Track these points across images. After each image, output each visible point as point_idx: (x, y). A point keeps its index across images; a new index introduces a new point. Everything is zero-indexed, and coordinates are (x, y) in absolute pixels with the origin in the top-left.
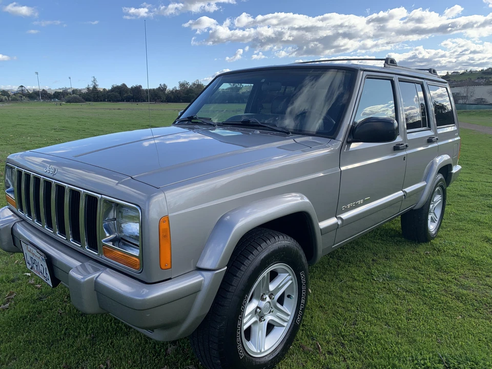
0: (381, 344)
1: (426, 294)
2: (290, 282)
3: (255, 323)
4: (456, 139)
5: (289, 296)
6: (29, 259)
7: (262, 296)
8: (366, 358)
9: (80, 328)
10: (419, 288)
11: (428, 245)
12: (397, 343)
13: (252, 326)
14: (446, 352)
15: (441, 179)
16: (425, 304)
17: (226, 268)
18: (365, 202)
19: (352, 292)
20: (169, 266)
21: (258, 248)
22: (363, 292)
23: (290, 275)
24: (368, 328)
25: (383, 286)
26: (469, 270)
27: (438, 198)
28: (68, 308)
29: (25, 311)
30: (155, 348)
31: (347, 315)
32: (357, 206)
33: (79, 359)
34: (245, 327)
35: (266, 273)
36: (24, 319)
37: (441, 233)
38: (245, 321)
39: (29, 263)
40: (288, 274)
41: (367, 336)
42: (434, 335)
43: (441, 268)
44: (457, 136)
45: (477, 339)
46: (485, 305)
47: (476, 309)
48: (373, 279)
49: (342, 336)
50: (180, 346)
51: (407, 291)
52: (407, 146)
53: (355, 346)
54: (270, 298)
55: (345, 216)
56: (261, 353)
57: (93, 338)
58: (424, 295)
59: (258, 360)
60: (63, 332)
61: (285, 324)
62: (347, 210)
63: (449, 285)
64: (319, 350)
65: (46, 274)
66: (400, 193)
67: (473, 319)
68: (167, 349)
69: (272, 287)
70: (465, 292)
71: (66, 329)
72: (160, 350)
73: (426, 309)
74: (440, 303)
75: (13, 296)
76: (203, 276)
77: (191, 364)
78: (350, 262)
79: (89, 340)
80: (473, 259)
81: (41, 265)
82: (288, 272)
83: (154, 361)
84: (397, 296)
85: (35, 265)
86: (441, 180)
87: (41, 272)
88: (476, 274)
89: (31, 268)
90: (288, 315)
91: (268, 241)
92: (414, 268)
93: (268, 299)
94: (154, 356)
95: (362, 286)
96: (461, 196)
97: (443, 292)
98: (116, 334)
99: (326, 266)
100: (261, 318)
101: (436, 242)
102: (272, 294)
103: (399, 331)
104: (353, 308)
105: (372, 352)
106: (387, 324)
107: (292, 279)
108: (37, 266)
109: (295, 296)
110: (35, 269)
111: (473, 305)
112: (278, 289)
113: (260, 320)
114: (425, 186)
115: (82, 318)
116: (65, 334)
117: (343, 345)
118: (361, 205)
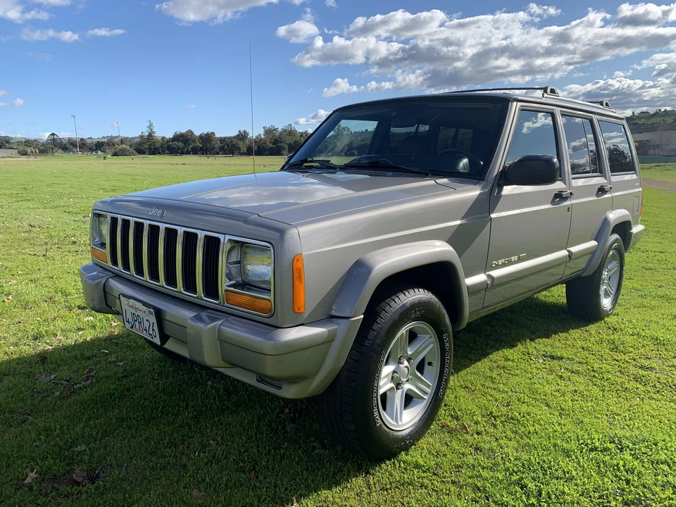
0: (541, 425)
1: (597, 375)
2: (432, 346)
3: (391, 389)
4: (636, 190)
5: (430, 364)
6: (129, 316)
7: (400, 359)
8: (522, 438)
9: (179, 406)
10: (589, 369)
11: (601, 324)
12: (559, 424)
13: (388, 393)
14: (620, 433)
15: (617, 239)
16: (595, 385)
17: (363, 316)
18: (520, 260)
19: (505, 372)
20: (303, 310)
21: (396, 300)
22: (517, 372)
23: (431, 337)
24: (524, 408)
25: (544, 366)
26: (652, 350)
27: (613, 266)
28: (161, 386)
29: (112, 387)
30: (270, 425)
31: (498, 396)
32: (510, 263)
33: (183, 436)
34: (381, 391)
35: (403, 331)
36: (111, 397)
37: (618, 309)
38: (381, 383)
39: (128, 322)
40: (429, 336)
41: (524, 416)
42: (605, 417)
43: (617, 348)
44: (636, 187)
45: (657, 421)
46: (670, 386)
47: (658, 392)
48: (531, 359)
49: (495, 417)
50: (301, 425)
51: (573, 372)
52: (571, 194)
53: (509, 426)
54: (409, 363)
55: (496, 274)
56: (398, 426)
57: (196, 416)
58: (594, 376)
59: (396, 433)
60: (160, 410)
61: (426, 397)
62: (498, 267)
63: (625, 366)
64: (466, 430)
65: (153, 330)
66: (564, 253)
67: (653, 401)
68: (285, 426)
69: (408, 351)
70: (645, 373)
71: (163, 407)
72: (277, 428)
73: (596, 391)
74: (613, 384)
75: (93, 374)
76: (339, 324)
77: (315, 441)
78: (501, 341)
79: (192, 418)
80: (657, 339)
81: (147, 320)
82: (429, 334)
83: (272, 438)
84: (561, 377)
85: (137, 323)
86: (616, 241)
87: (146, 330)
88: (660, 355)
89: (132, 327)
90: (428, 386)
91: (407, 293)
92: (583, 348)
93: (406, 363)
94: (270, 433)
95: (517, 366)
96: (646, 269)
97: (618, 374)
98: (221, 412)
99: (471, 345)
100: (398, 385)
101: (611, 320)
102: (410, 359)
103: (562, 412)
104: (506, 389)
105: (529, 433)
106: (548, 406)
107: (433, 343)
108: (140, 323)
109: (437, 364)
110: (138, 327)
111: (655, 386)
112: (417, 353)
113: (398, 389)
114: (598, 246)
115: (180, 396)
116: (162, 412)
117: (495, 426)
118: (515, 262)
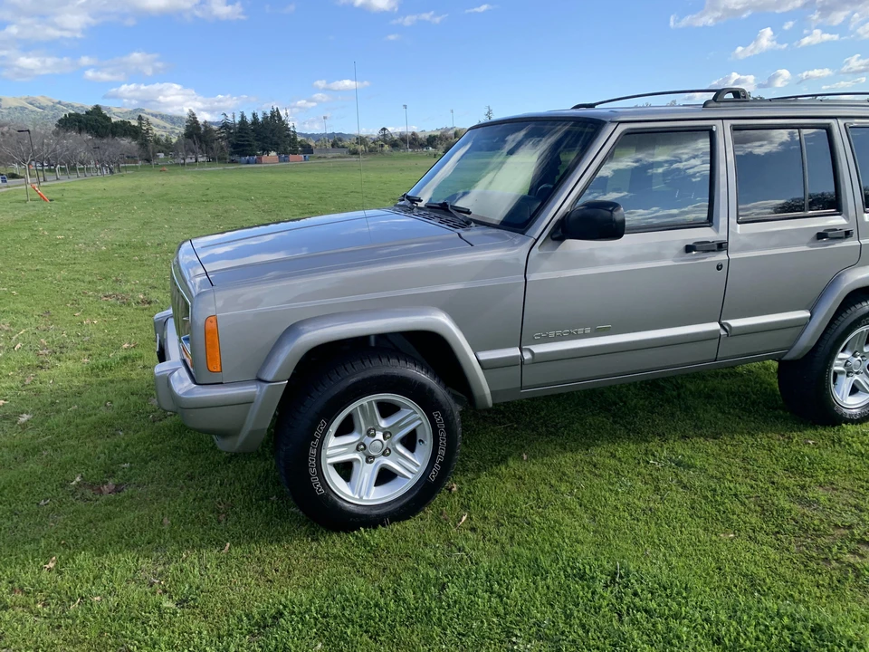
2: (419, 422)
3: (355, 461)
5: (420, 441)
7: (369, 430)
11: (830, 431)
13: (354, 465)
17: (287, 382)
18: (598, 333)
20: (219, 370)
21: (348, 369)
23: (415, 413)
34: (332, 460)
35: (365, 401)
38: (330, 453)
40: (412, 411)
48: (647, 461)
54: (384, 437)
55: (538, 349)
56: (362, 500)
61: (410, 476)
62: (547, 340)
64: (460, 522)
66: (711, 326)
69: (383, 424)
82: (411, 409)
90: (417, 466)
91: (367, 362)
93: (379, 436)
100: (368, 458)
102: (387, 432)
107: (420, 419)
109: (429, 442)
112: (397, 427)
113: (366, 461)
114: (811, 318)
118: (585, 336)
